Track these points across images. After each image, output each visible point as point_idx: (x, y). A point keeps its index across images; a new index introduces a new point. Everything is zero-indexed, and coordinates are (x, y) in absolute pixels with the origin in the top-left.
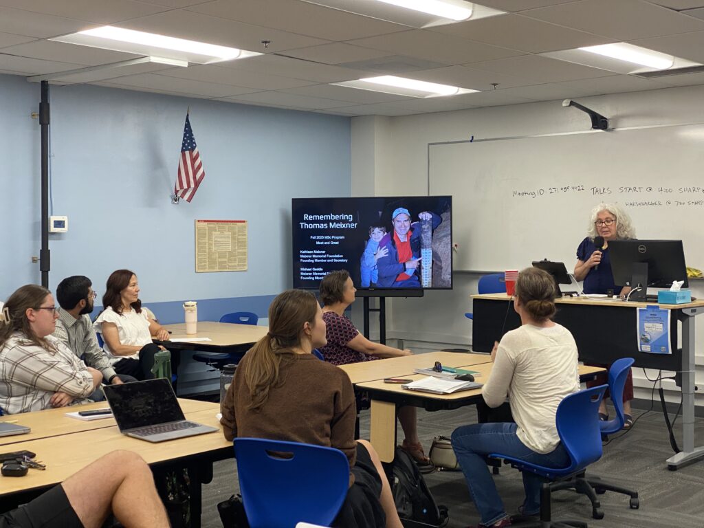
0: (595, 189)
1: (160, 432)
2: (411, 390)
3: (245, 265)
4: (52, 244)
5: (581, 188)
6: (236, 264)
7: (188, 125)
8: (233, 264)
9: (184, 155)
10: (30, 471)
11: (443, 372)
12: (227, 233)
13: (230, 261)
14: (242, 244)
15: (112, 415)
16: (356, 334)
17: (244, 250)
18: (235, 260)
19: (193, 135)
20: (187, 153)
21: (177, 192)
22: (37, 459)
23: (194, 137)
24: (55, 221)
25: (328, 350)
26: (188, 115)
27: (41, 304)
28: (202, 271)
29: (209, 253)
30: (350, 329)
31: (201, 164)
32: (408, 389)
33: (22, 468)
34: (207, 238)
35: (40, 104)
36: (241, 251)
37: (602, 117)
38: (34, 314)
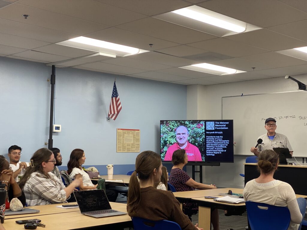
0: (301, 117)
1: (100, 213)
2: (218, 201)
3: (139, 150)
4: (54, 137)
5: (294, 117)
6: (135, 149)
7: (115, 86)
8: (133, 149)
9: (112, 99)
10: (38, 227)
11: (233, 195)
12: (131, 135)
13: (132, 148)
14: (138, 140)
15: (78, 207)
16: (189, 178)
17: (138, 143)
18: (134, 147)
19: (117, 90)
20: (114, 98)
21: (109, 115)
22: (42, 223)
23: (118, 91)
24: (55, 127)
25: (177, 186)
26: (115, 82)
27: (49, 159)
28: (120, 152)
29: (123, 144)
30: (187, 176)
31: (120, 103)
32: (217, 201)
33: (34, 225)
34: (122, 137)
35: (51, 75)
36: (137, 143)
37: (304, 85)
38: (45, 164)
